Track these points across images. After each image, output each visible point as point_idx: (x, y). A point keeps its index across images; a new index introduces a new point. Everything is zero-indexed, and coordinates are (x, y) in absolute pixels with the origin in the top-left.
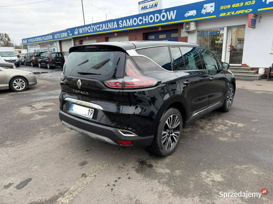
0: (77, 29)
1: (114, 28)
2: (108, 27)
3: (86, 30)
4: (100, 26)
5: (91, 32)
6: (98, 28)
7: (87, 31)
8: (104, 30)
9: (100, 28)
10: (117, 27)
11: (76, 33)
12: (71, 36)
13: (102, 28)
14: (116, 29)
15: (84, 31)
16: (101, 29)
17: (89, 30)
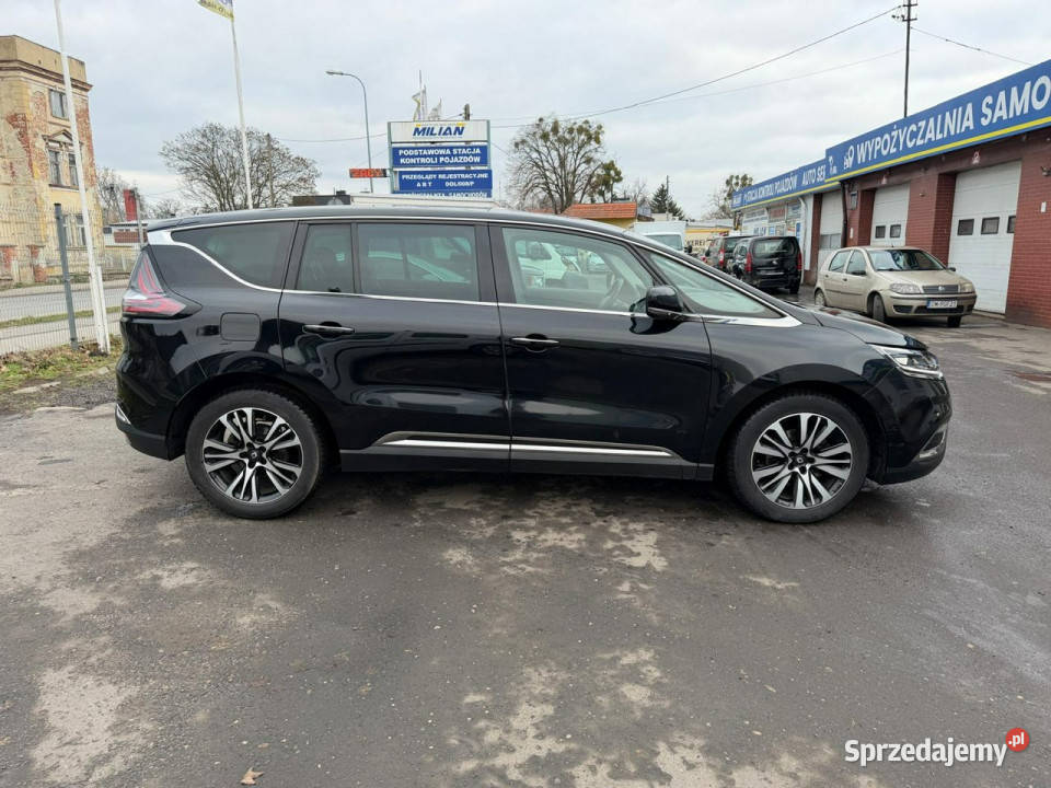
0: (852, 147)
1: (963, 130)
2: (942, 131)
3: (877, 148)
4: (919, 129)
5: (890, 156)
6: (914, 135)
7: (879, 151)
8: (931, 144)
9: (916, 138)
10: (972, 127)
11: (849, 162)
12: (835, 175)
13: (923, 137)
14: (968, 133)
15: (870, 150)
16: (920, 142)
17: (885, 148)
